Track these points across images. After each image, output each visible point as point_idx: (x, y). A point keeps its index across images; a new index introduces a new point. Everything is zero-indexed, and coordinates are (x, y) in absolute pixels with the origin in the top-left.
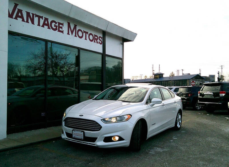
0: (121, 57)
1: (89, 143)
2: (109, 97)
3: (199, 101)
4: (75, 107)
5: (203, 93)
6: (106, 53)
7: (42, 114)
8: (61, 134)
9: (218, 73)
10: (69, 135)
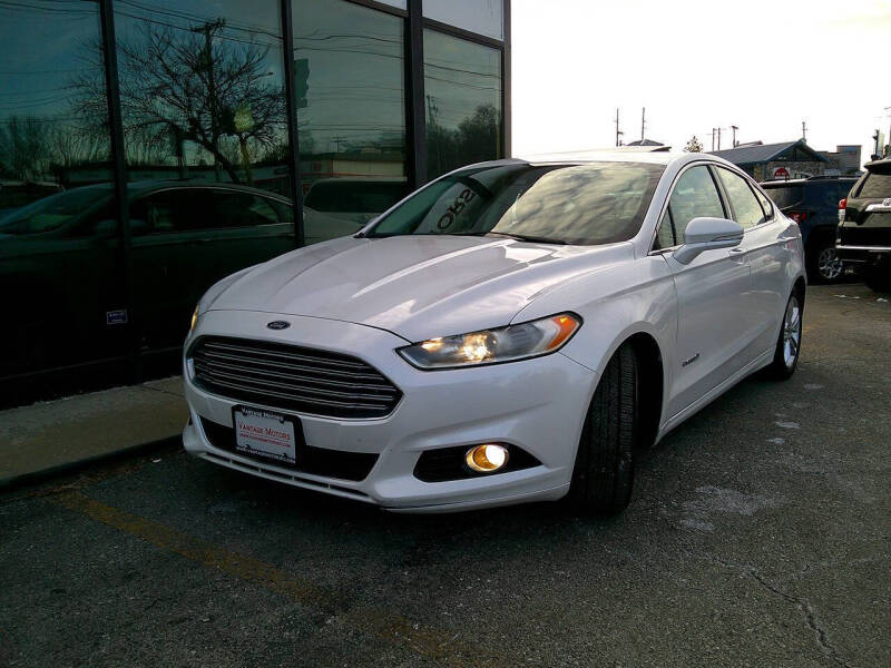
0: (498, 36)
1: (332, 485)
2: (444, 224)
3: (842, 244)
4: (244, 278)
5: (860, 210)
6: (427, 13)
7: (110, 314)
8: (183, 426)
9: (876, 138)
10: (222, 436)
